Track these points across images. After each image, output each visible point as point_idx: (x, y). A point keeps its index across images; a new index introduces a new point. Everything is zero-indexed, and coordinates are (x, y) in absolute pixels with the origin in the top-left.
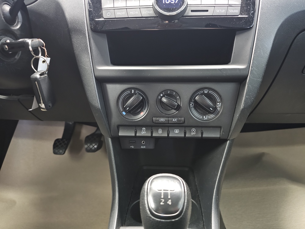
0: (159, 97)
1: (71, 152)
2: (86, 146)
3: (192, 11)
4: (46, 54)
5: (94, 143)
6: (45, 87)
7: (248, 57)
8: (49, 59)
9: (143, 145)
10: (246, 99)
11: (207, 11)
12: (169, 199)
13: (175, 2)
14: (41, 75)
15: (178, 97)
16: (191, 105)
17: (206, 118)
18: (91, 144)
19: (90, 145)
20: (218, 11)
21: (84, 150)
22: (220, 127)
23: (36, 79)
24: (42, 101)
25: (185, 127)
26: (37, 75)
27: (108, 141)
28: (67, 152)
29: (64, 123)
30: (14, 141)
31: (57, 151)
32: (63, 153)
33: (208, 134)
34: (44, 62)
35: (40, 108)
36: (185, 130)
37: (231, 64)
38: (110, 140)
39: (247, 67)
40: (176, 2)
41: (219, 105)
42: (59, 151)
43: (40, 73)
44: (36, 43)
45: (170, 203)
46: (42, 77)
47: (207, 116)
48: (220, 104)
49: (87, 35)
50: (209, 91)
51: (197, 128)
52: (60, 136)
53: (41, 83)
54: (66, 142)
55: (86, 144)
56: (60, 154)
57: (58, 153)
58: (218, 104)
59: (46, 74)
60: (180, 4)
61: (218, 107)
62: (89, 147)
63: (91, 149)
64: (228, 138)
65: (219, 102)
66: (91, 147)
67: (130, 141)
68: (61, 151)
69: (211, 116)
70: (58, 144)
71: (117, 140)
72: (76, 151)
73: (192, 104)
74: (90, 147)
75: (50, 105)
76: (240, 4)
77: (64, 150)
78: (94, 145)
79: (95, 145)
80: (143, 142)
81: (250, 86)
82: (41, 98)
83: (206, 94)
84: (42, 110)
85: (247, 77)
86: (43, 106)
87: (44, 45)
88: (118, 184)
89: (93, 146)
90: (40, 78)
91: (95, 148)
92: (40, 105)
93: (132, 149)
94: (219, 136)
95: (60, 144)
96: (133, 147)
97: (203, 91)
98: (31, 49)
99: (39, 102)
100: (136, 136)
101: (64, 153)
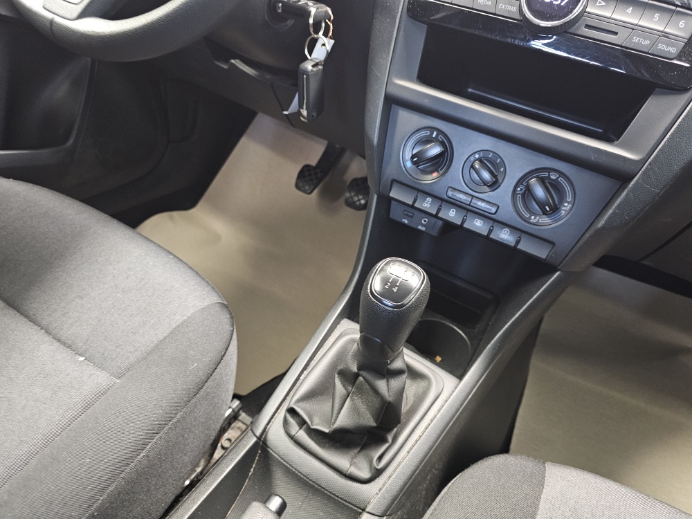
0: (472, 159)
1: (323, 195)
2: (348, 195)
3: (588, 26)
4: (330, 34)
5: (362, 194)
6: (314, 85)
7: (653, 142)
8: (332, 42)
9: (423, 225)
10: (614, 213)
11: (616, 33)
12: (397, 286)
13: (561, 2)
14: (313, 66)
15: (502, 170)
16: (519, 189)
17: (535, 221)
18: (357, 195)
19: (354, 196)
20: (636, 40)
21: (342, 200)
22: (552, 243)
23: (305, 72)
24: (305, 106)
25: (495, 221)
26: (308, 66)
27: (373, 199)
28: (315, 192)
29: (325, 142)
30: (244, 142)
31: (301, 184)
32: (309, 191)
33: (527, 246)
34: (324, 45)
35: (299, 113)
36: (492, 227)
37: (617, 146)
38: (375, 197)
39: (642, 159)
40: (562, 4)
41: (566, 207)
42: (304, 186)
43: (313, 63)
44: (321, 14)
45: (395, 291)
46: (315, 69)
47: (538, 218)
48: (570, 205)
49: (398, 20)
50: (558, 178)
51: (513, 230)
52: (313, 162)
53: (311, 79)
54: (319, 175)
55: (349, 192)
56: (305, 192)
57: (303, 189)
58: (566, 204)
59: (321, 65)
60: (568, 9)
61: (564, 210)
62: (351, 197)
63: (354, 202)
64: (559, 267)
65: (568, 203)
66: (356, 199)
67: (404, 210)
68: (307, 188)
69: (545, 220)
70: (307, 173)
71: (386, 201)
72: (331, 195)
73: (521, 189)
74: (353, 199)
75: (314, 114)
76: (688, 38)
77: (312, 188)
78: (361, 197)
79: (362, 199)
80: (425, 221)
81: (631, 195)
82: (305, 101)
83: (552, 180)
84: (302, 118)
85: (634, 177)
86: (305, 112)
87: (332, 18)
88: (364, 263)
89: (359, 200)
90: (312, 71)
91: (360, 203)
92: (301, 110)
93: (404, 225)
94: (544, 257)
95: (310, 175)
96: (406, 221)
97: (549, 175)
98: (311, 21)
99: (301, 106)
100: (412, 206)
101: (310, 193)
